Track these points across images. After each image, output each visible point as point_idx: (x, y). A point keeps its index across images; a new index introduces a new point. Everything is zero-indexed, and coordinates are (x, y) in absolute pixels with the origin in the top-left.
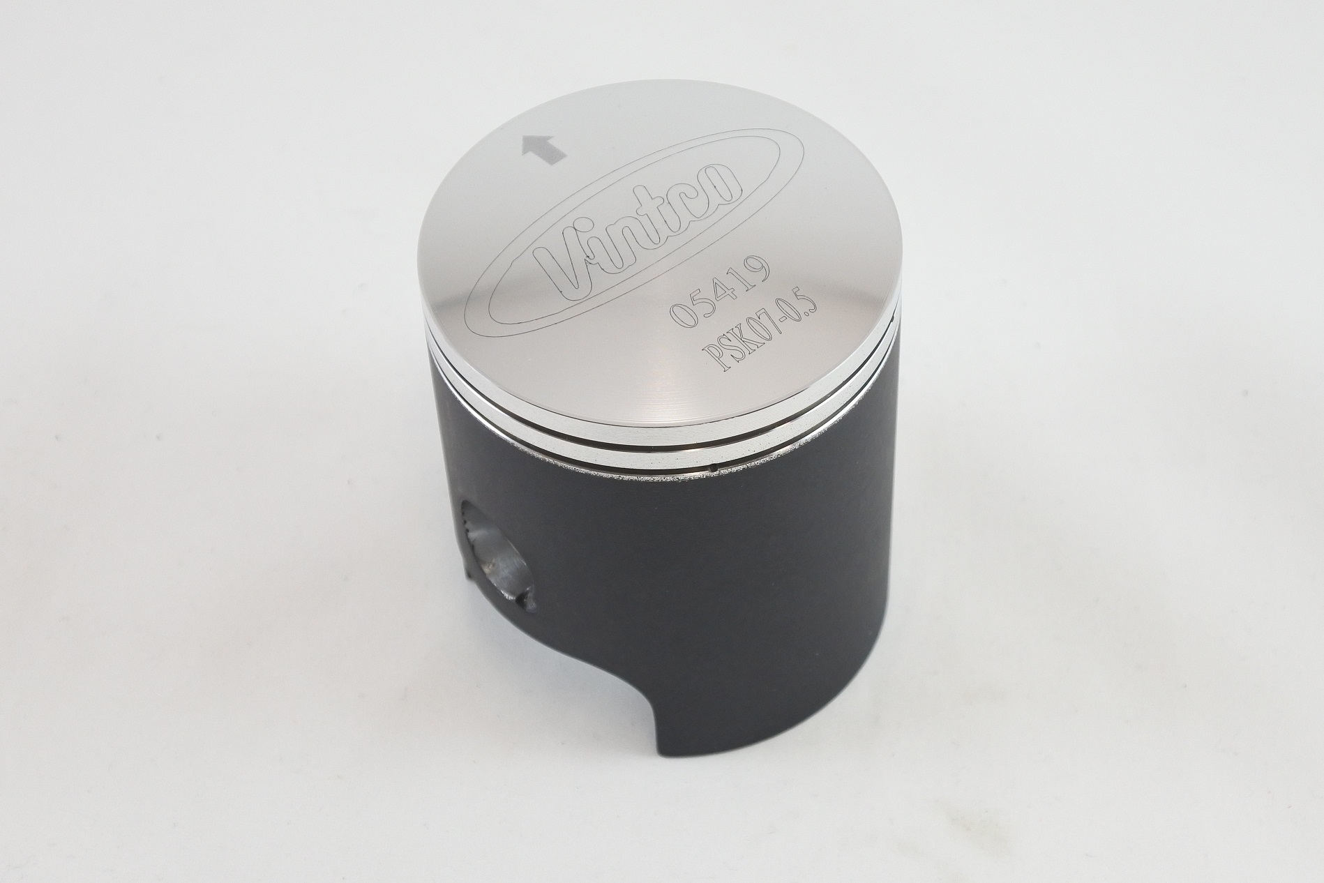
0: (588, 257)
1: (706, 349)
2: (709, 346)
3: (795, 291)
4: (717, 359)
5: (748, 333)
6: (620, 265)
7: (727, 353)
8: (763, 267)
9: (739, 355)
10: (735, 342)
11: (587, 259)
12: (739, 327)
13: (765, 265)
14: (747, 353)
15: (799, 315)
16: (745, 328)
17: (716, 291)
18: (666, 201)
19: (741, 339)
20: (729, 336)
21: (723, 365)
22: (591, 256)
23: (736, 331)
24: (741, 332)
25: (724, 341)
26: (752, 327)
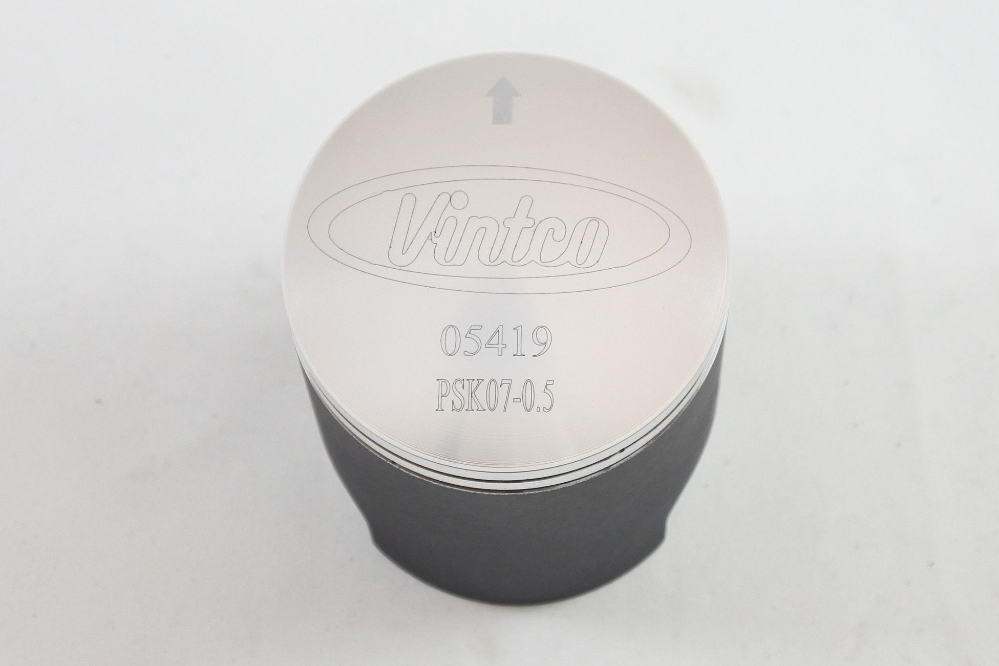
0: (435, 232)
1: (441, 381)
2: (445, 380)
3: (549, 383)
4: (440, 395)
5: (481, 393)
6: (448, 258)
7: (452, 397)
8: (545, 343)
9: (458, 405)
10: (465, 393)
11: (433, 233)
12: (480, 381)
13: (548, 343)
14: (466, 407)
15: (532, 406)
16: (484, 385)
17: (491, 338)
18: (534, 228)
19: (472, 394)
20: (466, 383)
21: (440, 404)
22: (437, 235)
23: (475, 383)
24: (477, 388)
25: (459, 385)
26: (488, 388)
